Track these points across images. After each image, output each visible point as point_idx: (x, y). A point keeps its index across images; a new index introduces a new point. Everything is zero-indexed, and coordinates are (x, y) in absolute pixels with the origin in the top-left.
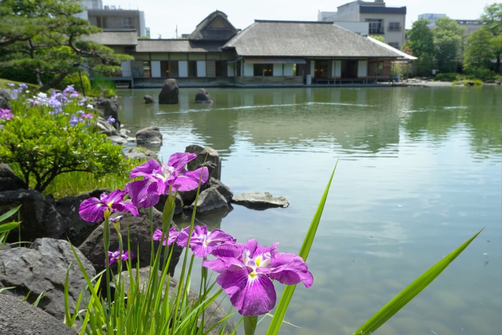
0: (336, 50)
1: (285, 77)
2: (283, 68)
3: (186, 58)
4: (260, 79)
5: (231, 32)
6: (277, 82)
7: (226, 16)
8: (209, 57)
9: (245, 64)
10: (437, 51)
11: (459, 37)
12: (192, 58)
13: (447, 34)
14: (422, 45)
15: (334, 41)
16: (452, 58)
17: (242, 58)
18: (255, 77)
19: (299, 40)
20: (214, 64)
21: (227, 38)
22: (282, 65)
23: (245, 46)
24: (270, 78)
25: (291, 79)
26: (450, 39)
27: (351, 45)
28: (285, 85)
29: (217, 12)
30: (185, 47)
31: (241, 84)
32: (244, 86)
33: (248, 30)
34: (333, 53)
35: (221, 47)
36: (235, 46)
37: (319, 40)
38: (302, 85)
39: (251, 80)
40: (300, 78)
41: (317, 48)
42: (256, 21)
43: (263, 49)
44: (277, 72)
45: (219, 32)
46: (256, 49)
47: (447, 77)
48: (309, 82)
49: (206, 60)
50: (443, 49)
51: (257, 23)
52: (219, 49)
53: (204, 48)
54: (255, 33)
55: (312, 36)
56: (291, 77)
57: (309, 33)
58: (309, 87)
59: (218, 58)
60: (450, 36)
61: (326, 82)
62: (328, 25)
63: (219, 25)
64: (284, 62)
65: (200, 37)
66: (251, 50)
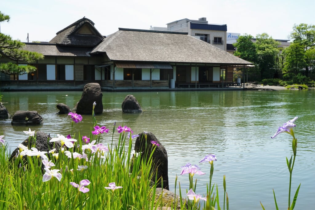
0: (197, 57)
1: (153, 81)
2: (151, 73)
3: (54, 62)
4: (130, 83)
5: (98, 38)
6: (145, 86)
7: (93, 24)
8: (77, 62)
9: (115, 68)
10: (260, 60)
11: (277, 50)
12: (60, 62)
13: (267, 47)
14: (248, 56)
15: (193, 49)
16: (271, 66)
17: (112, 63)
18: (125, 81)
19: (162, 47)
20: (82, 68)
21: (94, 44)
22: (150, 70)
23: (115, 52)
24: (139, 82)
25: (158, 83)
26: (270, 51)
27: (208, 53)
28: (152, 88)
29: (84, 19)
30: (54, 51)
31: (112, 87)
32: (115, 89)
33: (114, 37)
34: (195, 60)
35: (89, 53)
36: (105, 51)
37: (179, 48)
38: (168, 88)
39: (121, 84)
40: (166, 82)
41: (179, 56)
42: (120, 29)
43: (132, 54)
44: (145, 77)
45: (86, 38)
46: (125, 54)
47: (272, 82)
48: (173, 86)
49: (74, 65)
50: (265, 59)
51: (121, 31)
52: (88, 54)
53: (72, 53)
54: (122, 40)
55: (172, 44)
56: (158, 81)
57: (169, 42)
58: (173, 90)
59: (86, 63)
60: (270, 49)
61: (187, 86)
62: (184, 35)
63: (85, 32)
64: (152, 67)
65: (68, 42)
66: (121, 55)
